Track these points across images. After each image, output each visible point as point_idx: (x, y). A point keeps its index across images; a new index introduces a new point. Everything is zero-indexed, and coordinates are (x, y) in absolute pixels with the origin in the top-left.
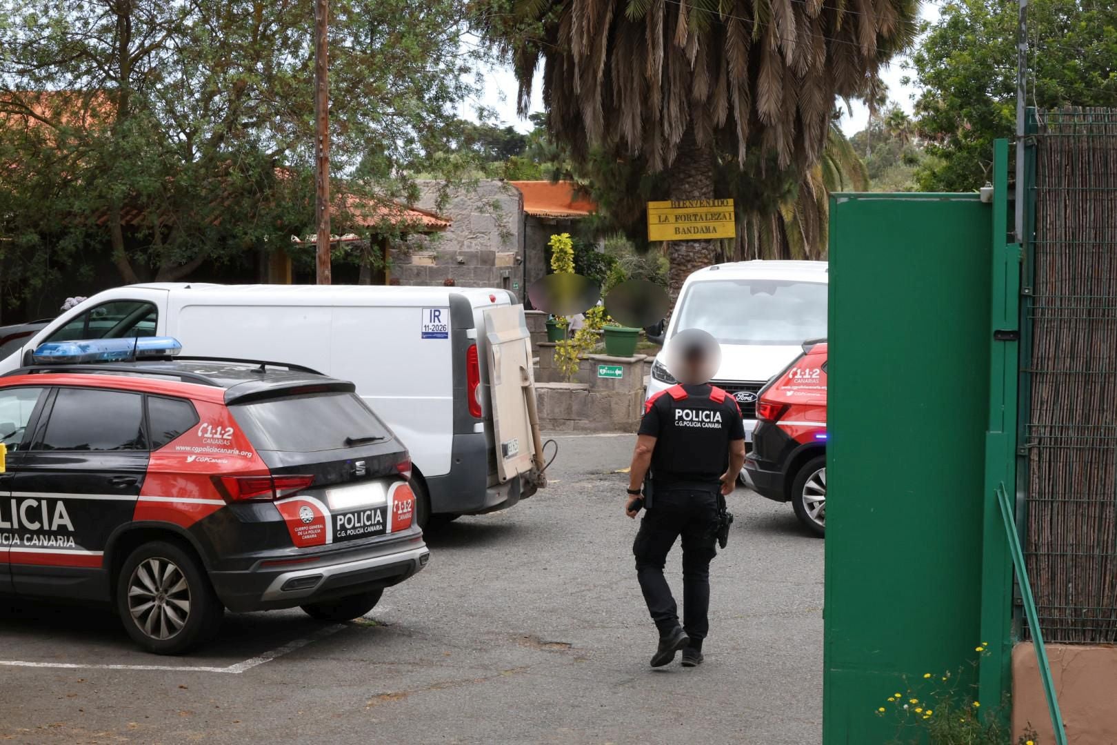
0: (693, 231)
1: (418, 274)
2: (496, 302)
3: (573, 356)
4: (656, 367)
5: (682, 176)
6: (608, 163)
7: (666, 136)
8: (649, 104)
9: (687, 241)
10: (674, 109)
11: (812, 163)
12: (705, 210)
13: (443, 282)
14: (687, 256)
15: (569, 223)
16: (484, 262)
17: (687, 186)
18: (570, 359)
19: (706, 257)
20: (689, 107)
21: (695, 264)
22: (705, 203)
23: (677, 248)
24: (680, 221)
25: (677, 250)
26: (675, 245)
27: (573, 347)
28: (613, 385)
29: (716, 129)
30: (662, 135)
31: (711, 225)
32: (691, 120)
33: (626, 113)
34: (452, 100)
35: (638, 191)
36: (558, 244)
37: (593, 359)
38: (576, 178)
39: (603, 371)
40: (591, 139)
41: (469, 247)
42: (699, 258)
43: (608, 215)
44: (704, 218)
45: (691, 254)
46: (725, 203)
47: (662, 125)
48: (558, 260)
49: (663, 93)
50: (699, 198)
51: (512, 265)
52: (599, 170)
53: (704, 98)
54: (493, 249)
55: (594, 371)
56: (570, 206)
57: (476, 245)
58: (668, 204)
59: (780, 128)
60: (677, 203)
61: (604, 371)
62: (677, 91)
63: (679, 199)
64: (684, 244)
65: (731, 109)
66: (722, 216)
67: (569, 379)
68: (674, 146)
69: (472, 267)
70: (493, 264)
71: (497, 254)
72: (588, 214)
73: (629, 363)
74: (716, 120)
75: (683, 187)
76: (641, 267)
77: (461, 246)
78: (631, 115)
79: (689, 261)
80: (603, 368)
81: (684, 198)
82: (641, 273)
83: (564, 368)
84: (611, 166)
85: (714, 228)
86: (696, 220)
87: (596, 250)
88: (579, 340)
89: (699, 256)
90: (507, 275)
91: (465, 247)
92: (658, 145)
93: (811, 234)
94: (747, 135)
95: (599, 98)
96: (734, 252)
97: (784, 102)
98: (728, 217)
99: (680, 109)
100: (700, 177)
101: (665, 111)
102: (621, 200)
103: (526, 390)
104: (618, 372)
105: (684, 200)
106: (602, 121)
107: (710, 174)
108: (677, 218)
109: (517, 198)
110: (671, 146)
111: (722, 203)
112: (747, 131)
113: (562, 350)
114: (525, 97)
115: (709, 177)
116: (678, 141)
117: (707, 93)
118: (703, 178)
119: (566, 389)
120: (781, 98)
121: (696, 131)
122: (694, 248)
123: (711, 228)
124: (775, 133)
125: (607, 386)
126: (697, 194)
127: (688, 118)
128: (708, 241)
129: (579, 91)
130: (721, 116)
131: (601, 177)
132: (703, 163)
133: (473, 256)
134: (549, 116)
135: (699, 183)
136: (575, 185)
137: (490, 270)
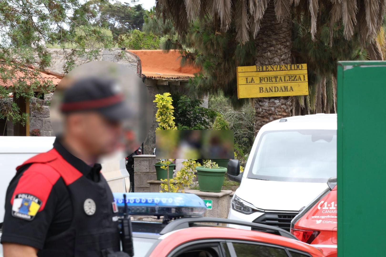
0: (274, 90)
4: (235, 199)
5: (265, 45)
6: (208, 34)
7: (252, 13)
9: (270, 98)
11: (372, 33)
12: (283, 73)
14: (269, 110)
17: (269, 54)
19: (285, 111)
21: (276, 116)
22: (283, 67)
23: (261, 104)
24: (264, 82)
25: (261, 106)
26: (260, 101)
27: (174, 184)
30: (248, 12)
31: (289, 85)
36: (161, 102)
38: (184, 47)
42: (279, 112)
43: (209, 76)
44: (283, 80)
45: (273, 109)
46: (300, 67)
48: (161, 114)
50: (279, 63)
52: (201, 40)
56: (180, 70)
58: (253, 68)
59: (345, 6)
60: (261, 68)
63: (262, 64)
64: (267, 101)
66: (297, 78)
68: (257, 21)
72: (194, 76)
73: (218, 197)
75: (265, 55)
79: (270, 114)
81: (267, 63)
84: (211, 37)
85: (291, 87)
86: (276, 81)
87: (200, 105)
88: (179, 178)
89: (280, 110)
94: (317, 11)
96: (316, 107)
98: (302, 78)
100: (279, 46)
104: (208, 204)
105: (266, 65)
107: (288, 44)
108: (261, 79)
109: (136, 64)
110: (255, 21)
111: (298, 67)
115: (287, 46)
116: (261, 17)
118: (282, 47)
121: (276, 9)
122: (275, 104)
123: (289, 88)
124: (341, 9)
126: (277, 60)
128: (286, 98)
131: (203, 46)
132: (283, 35)
135: (279, 51)
136: (184, 53)
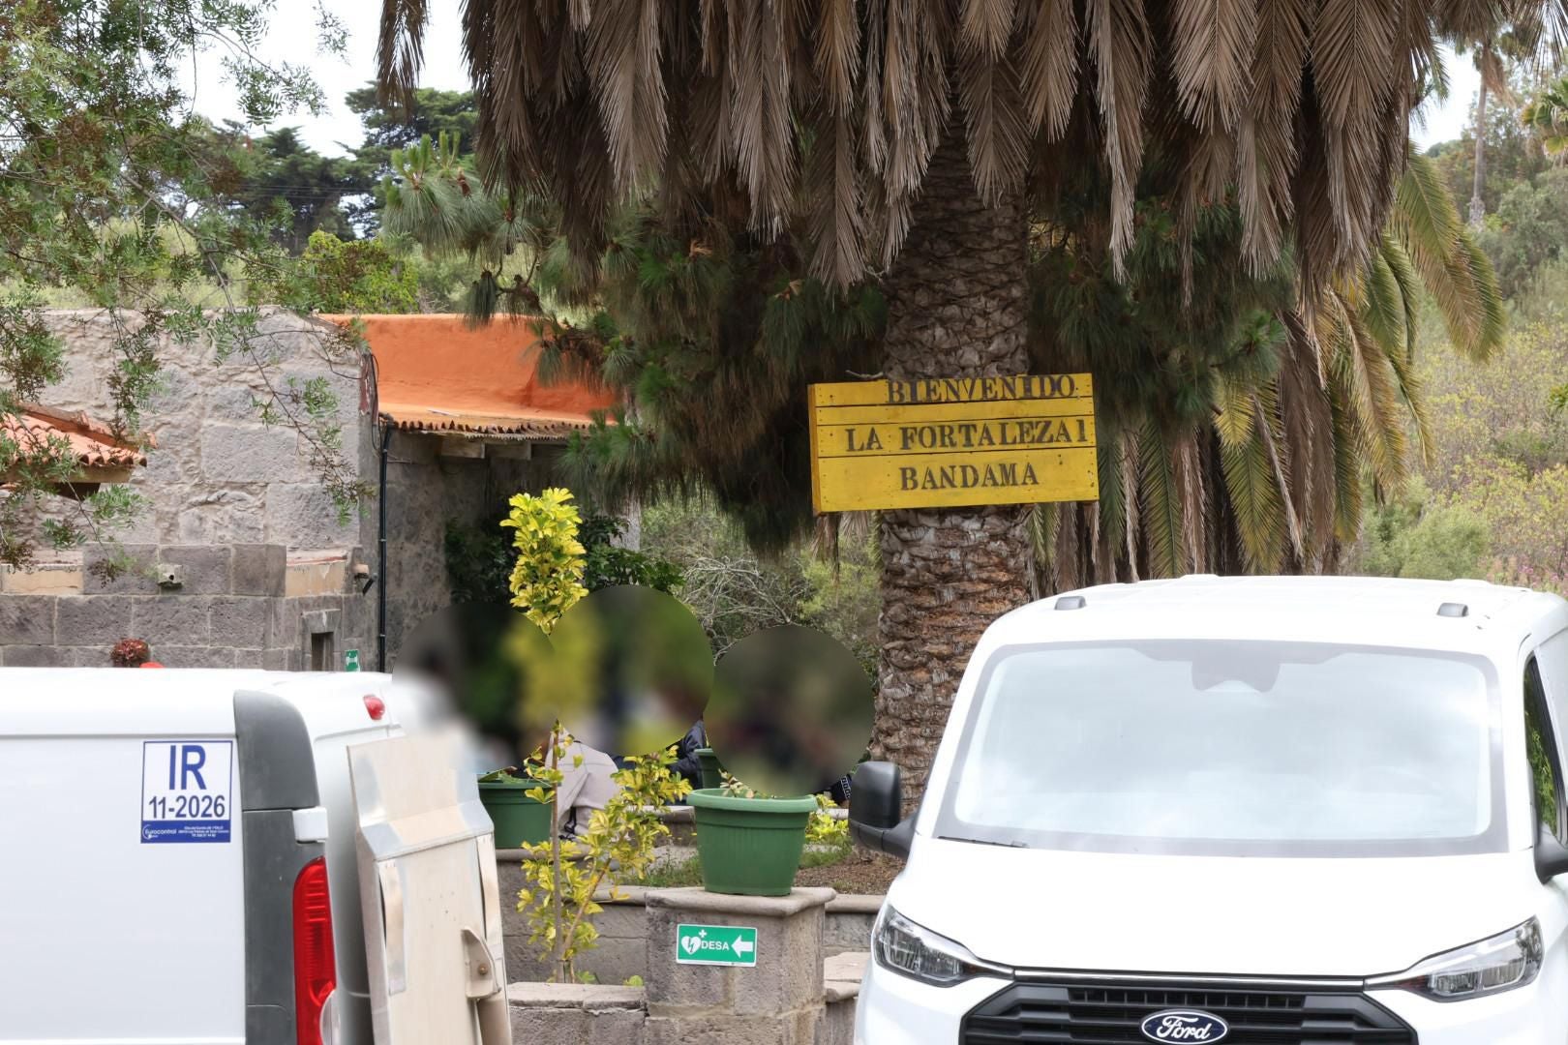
0: (958, 479)
1: (22, 626)
2: (386, 719)
3: (582, 894)
4: (889, 929)
5: (922, 298)
6: (660, 258)
7: (875, 166)
8: (818, 60)
9: (942, 513)
10: (900, 79)
12: (999, 409)
13: (109, 649)
14: (940, 561)
15: (528, 454)
16: (249, 582)
17: (939, 332)
18: (570, 903)
19: (1002, 565)
20: (949, 73)
21: (968, 587)
22: (998, 388)
23: (905, 534)
24: (917, 448)
25: (905, 542)
26: (902, 524)
27: (579, 861)
28: (726, 992)
29: (1039, 144)
30: (861, 162)
31: (1020, 458)
32: (957, 115)
33: (740, 95)
34: (154, 45)
35: (758, 348)
36: (533, 526)
37: (658, 903)
38: (547, 303)
39: (691, 943)
40: (625, 176)
41: (193, 533)
42: (980, 567)
43: (662, 430)
44: (996, 437)
45: (955, 555)
46: (1066, 389)
47: (860, 132)
48: (533, 576)
49: (864, 27)
50: (980, 371)
51: (339, 593)
52: (633, 279)
53: (999, 41)
54: (275, 540)
55: (663, 944)
56: (526, 399)
57: (218, 525)
58: (875, 390)
59: (1247, 138)
60: (907, 388)
61: (697, 942)
62: (910, 16)
63: (912, 376)
64: (932, 522)
65: (1087, 75)
66: (1053, 430)
67: (567, 969)
68: (899, 202)
69: (209, 598)
70: (279, 589)
71: (290, 556)
72: (588, 422)
73: (780, 917)
74: (1038, 112)
75: (926, 336)
76: (749, 598)
77: (169, 531)
78: (757, 100)
79: (945, 578)
80: (693, 933)
81: (930, 370)
82: (743, 617)
83: (552, 933)
84: (672, 265)
85: (1029, 468)
86: (968, 442)
87: (615, 542)
88: (601, 839)
89: (983, 560)
90: (322, 625)
91: (182, 533)
92: (848, 193)
93: (1309, 485)
94: (1138, 164)
95: (652, 43)
97: (1262, 54)
98: (1074, 433)
99: (919, 79)
100: (981, 303)
101: (872, 83)
102: (706, 378)
103: (480, 1007)
104: (741, 946)
105: (929, 377)
106: (662, 117)
107: (1016, 292)
108: (907, 436)
109: (357, 372)
110: (890, 201)
111: (1057, 386)
112: (1138, 150)
113: (545, 873)
114: (403, 38)
115: (1014, 301)
116: (914, 183)
117: (1007, 24)
118: (992, 304)
119: (571, 1005)
120: (1252, 38)
121: (972, 154)
122: (964, 534)
123: (1020, 471)
124: (1234, 153)
125: (705, 993)
126: (971, 357)
127: (946, 108)
128: (1009, 512)
129: (587, 19)
130: (1056, 101)
131: (637, 303)
132: (994, 258)
133: (212, 563)
134: (483, 99)
135: (980, 322)
136: (548, 329)
137: (268, 611)
